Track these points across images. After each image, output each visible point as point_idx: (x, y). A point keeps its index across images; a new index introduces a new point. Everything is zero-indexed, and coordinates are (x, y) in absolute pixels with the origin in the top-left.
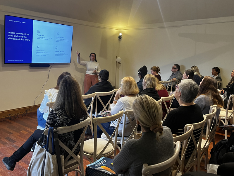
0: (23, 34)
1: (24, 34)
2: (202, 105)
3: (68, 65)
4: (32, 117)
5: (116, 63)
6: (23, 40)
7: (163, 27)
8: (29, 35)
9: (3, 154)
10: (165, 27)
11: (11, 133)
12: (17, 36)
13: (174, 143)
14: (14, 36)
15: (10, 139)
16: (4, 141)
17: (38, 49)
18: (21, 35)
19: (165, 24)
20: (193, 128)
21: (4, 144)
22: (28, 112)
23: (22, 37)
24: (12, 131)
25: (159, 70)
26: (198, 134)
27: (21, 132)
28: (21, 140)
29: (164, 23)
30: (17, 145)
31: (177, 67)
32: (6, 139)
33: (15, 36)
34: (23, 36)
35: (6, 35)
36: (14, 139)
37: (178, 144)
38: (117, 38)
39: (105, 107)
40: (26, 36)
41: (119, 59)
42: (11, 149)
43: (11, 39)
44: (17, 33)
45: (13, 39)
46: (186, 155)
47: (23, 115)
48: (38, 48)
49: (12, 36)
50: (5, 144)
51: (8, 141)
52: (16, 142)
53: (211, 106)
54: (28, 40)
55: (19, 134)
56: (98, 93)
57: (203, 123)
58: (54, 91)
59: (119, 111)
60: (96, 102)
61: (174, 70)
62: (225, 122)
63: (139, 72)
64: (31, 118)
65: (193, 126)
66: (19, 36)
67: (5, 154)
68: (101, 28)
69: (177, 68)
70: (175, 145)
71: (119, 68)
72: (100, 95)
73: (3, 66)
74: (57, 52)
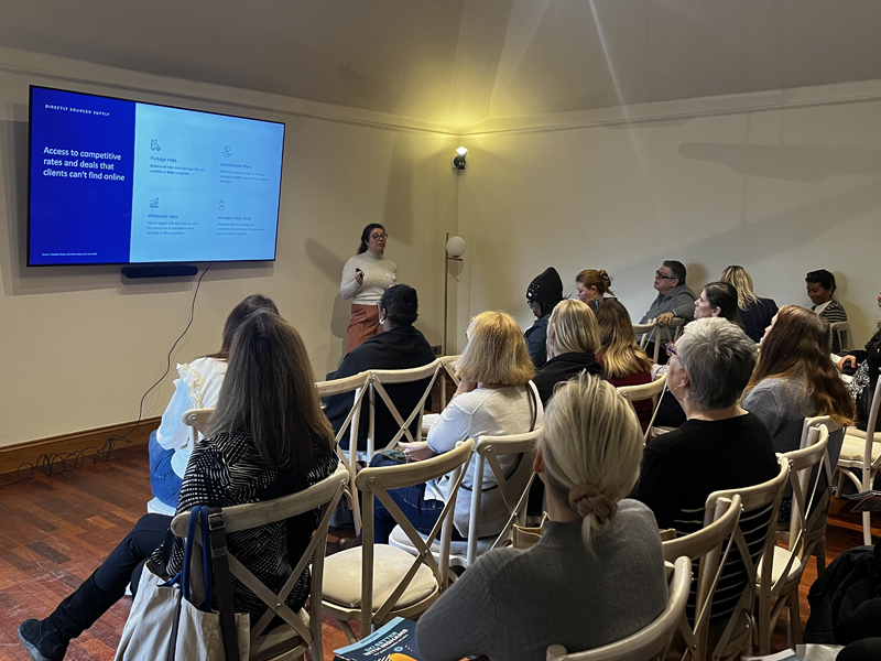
0: (97, 156)
1: (101, 156)
2: (773, 415)
3: (265, 266)
4: (130, 466)
5: (447, 258)
6: (99, 177)
7: (621, 124)
8: (119, 157)
9: (21, 607)
10: (625, 123)
11: (51, 528)
12: (75, 164)
13: (667, 564)
14: (63, 163)
15: (49, 548)
16: (25, 556)
17: (155, 211)
18: (89, 160)
19: (626, 112)
20: (738, 507)
21: (25, 567)
22: (118, 445)
23: (93, 165)
24: (54, 520)
25: (609, 284)
26: (757, 529)
27: (88, 523)
28: (89, 551)
29: (623, 107)
30: (75, 571)
31: (674, 270)
32: (32, 547)
33: (67, 164)
34: (99, 161)
35: (34, 161)
36: (63, 547)
37: (682, 566)
38: (450, 165)
39: (404, 426)
40: (108, 162)
41: (456, 243)
42: (49, 586)
43: (54, 173)
44: (75, 153)
45: (61, 173)
46: (714, 609)
47: (95, 458)
48: (154, 205)
49: (57, 163)
50: (30, 568)
51: (39, 556)
52: (69, 559)
53: (809, 420)
54: (115, 177)
55: (82, 531)
56: (377, 374)
57: (778, 485)
58: (210, 369)
59: (458, 443)
60: (372, 408)
61: (662, 283)
62: (861, 480)
63: (530, 295)
64: (126, 469)
65: (737, 497)
66: (84, 164)
67: (26, 606)
68: (388, 128)
69: (675, 276)
70: (672, 572)
71: (459, 277)
72: (386, 381)
73: (22, 275)
74: (224, 221)
